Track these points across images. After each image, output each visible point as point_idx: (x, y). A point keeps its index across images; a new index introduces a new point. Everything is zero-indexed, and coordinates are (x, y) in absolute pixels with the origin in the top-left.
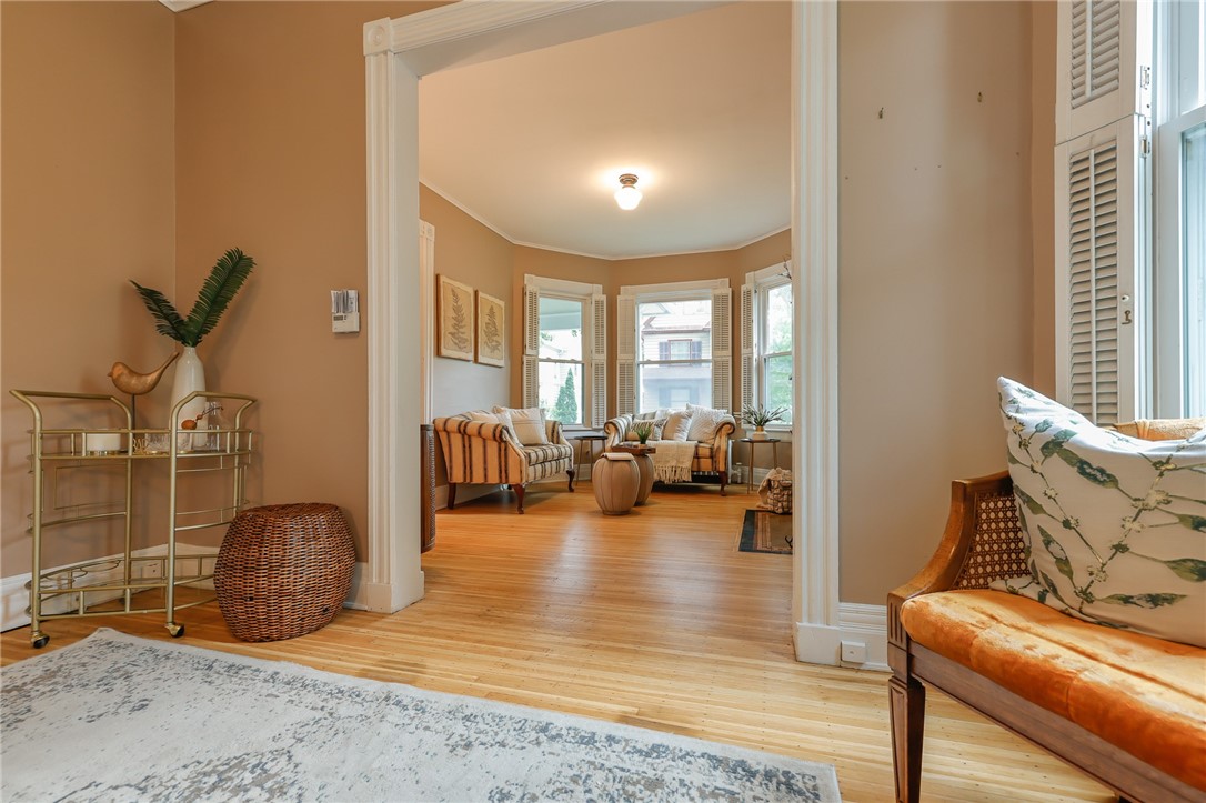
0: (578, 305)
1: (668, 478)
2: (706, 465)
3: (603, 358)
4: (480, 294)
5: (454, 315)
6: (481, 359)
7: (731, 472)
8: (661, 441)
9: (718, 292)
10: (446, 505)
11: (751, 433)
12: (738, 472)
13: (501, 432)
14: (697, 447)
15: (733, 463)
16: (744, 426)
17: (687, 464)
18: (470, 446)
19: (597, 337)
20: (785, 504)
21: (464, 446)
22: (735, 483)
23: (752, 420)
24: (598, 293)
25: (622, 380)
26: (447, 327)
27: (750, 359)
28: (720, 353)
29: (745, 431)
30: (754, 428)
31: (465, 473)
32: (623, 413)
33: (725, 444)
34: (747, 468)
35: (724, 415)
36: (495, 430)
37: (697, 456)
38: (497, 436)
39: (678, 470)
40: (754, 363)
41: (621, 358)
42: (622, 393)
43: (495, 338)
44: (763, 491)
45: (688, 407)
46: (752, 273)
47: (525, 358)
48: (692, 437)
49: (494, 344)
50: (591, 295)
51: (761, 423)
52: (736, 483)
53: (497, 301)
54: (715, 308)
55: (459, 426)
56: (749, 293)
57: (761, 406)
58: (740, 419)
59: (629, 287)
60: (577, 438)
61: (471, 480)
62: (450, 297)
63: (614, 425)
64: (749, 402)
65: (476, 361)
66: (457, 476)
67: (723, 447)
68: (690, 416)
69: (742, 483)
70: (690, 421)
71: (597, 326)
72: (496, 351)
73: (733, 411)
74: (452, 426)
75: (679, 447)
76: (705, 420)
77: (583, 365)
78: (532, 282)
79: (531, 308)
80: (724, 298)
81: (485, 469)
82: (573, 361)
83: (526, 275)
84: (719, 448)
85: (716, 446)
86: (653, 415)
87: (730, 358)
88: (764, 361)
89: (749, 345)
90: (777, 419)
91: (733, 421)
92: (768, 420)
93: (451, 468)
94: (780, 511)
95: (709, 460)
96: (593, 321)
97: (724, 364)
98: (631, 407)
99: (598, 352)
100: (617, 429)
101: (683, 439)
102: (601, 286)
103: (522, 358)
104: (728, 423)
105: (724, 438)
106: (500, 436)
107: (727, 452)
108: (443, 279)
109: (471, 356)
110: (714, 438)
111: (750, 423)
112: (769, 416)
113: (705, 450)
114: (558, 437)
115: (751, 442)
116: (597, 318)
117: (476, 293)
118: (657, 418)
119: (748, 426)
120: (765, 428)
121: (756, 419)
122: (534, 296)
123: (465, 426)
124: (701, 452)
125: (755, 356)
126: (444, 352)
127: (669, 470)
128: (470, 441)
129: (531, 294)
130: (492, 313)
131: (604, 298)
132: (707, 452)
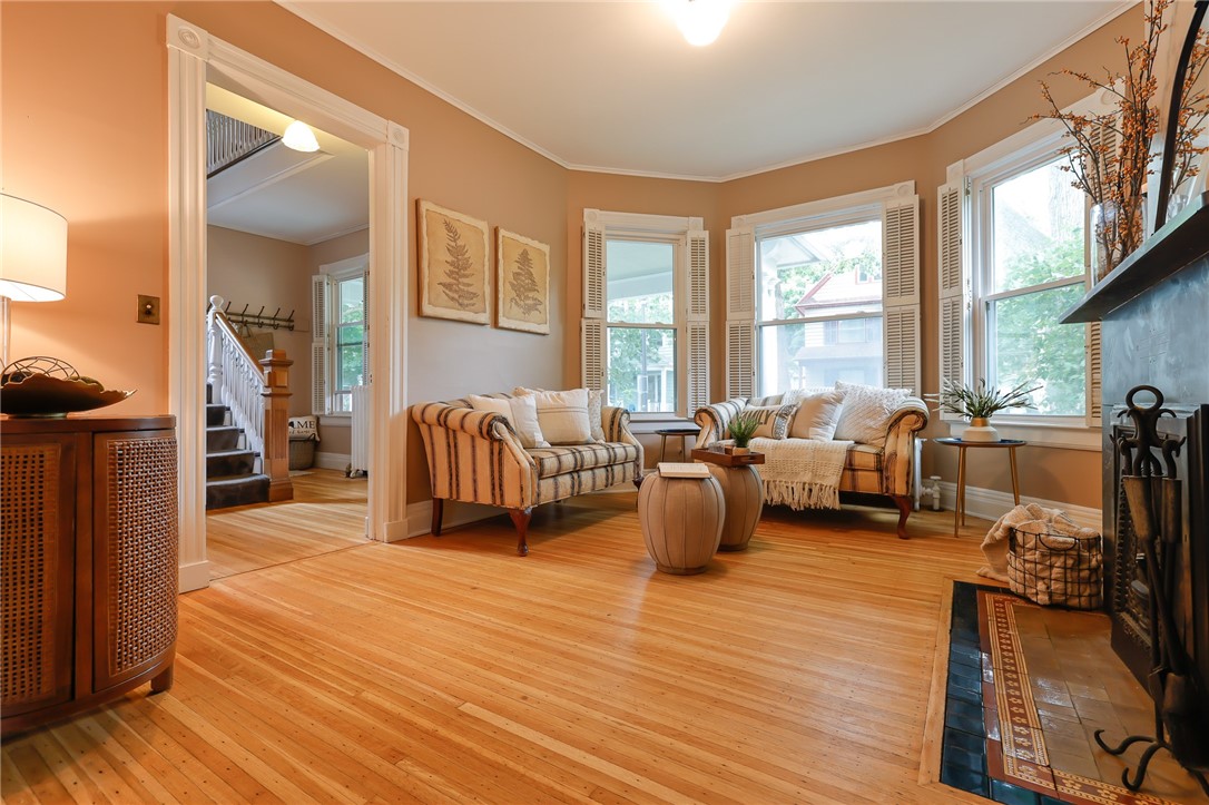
0: (668, 249)
1: (797, 500)
2: (868, 483)
3: (704, 319)
4: (502, 233)
5: (450, 259)
6: (503, 322)
7: (919, 489)
8: (786, 441)
9: (894, 204)
10: (429, 530)
11: (960, 428)
12: (935, 491)
13: (490, 425)
14: (850, 452)
15: (925, 475)
16: (945, 416)
17: (832, 479)
18: (456, 446)
19: (694, 289)
20: (1054, 586)
21: (449, 446)
22: (927, 507)
23: (963, 406)
24: (697, 229)
25: (734, 350)
26: (435, 273)
27: (955, 305)
28: (896, 300)
29: (948, 425)
30: (967, 419)
31: (451, 484)
32: (735, 395)
33: (908, 449)
34: (953, 486)
35: (905, 398)
36: (481, 423)
37: (850, 466)
38: (484, 431)
39: (815, 490)
40: (966, 313)
41: (732, 318)
42: (734, 368)
43: (531, 295)
44: (993, 547)
45: (838, 387)
46: (960, 163)
47: (584, 323)
48: (843, 434)
49: (530, 302)
50: (684, 233)
51: (983, 410)
52: (930, 508)
53: (535, 244)
54: (889, 233)
55: (439, 416)
56: (953, 197)
57: (980, 381)
58: (936, 405)
59: (744, 217)
60: (659, 432)
61: (458, 497)
62: (443, 233)
63: (710, 414)
64: (956, 375)
65: (496, 325)
66: (442, 490)
67: (903, 452)
68: (839, 400)
69: (941, 510)
70: (840, 410)
71: (694, 275)
72: (533, 313)
73: (924, 390)
74: (431, 415)
75: (817, 450)
76: (870, 407)
77: (675, 330)
78: (594, 220)
79: (592, 255)
80: (905, 213)
81: (475, 481)
82: (660, 326)
83: (585, 210)
84: (894, 454)
85: (888, 451)
86: (779, 400)
87: (917, 309)
88: (983, 308)
89: (954, 280)
90: (1018, 405)
91: (923, 407)
92: (997, 407)
93: (434, 476)
94: (1043, 598)
95: (875, 476)
96: (689, 269)
97: (905, 318)
98: (747, 387)
99: (695, 311)
100: (714, 420)
101: (827, 440)
102: (701, 219)
103: (580, 323)
104: (913, 412)
105: (904, 438)
106: (489, 432)
107: (910, 463)
108: (424, 206)
109: (485, 317)
110: (886, 437)
111: (958, 411)
112: (999, 399)
113: (866, 457)
114: (620, 431)
115: (962, 445)
116: (694, 264)
117: (496, 232)
118: (785, 403)
119: (955, 416)
120: (991, 420)
121: (970, 405)
122: (597, 239)
123: (446, 416)
124: (858, 460)
125: (967, 299)
126: (427, 309)
127: (798, 489)
128: (455, 438)
129: (592, 235)
130: (524, 259)
131: (705, 235)
132: (871, 462)
